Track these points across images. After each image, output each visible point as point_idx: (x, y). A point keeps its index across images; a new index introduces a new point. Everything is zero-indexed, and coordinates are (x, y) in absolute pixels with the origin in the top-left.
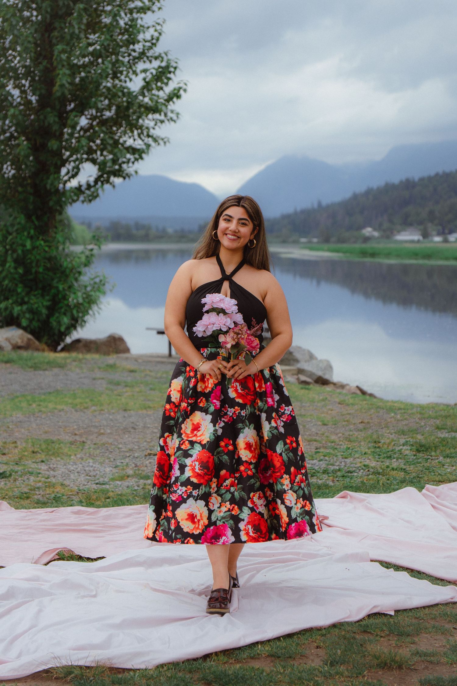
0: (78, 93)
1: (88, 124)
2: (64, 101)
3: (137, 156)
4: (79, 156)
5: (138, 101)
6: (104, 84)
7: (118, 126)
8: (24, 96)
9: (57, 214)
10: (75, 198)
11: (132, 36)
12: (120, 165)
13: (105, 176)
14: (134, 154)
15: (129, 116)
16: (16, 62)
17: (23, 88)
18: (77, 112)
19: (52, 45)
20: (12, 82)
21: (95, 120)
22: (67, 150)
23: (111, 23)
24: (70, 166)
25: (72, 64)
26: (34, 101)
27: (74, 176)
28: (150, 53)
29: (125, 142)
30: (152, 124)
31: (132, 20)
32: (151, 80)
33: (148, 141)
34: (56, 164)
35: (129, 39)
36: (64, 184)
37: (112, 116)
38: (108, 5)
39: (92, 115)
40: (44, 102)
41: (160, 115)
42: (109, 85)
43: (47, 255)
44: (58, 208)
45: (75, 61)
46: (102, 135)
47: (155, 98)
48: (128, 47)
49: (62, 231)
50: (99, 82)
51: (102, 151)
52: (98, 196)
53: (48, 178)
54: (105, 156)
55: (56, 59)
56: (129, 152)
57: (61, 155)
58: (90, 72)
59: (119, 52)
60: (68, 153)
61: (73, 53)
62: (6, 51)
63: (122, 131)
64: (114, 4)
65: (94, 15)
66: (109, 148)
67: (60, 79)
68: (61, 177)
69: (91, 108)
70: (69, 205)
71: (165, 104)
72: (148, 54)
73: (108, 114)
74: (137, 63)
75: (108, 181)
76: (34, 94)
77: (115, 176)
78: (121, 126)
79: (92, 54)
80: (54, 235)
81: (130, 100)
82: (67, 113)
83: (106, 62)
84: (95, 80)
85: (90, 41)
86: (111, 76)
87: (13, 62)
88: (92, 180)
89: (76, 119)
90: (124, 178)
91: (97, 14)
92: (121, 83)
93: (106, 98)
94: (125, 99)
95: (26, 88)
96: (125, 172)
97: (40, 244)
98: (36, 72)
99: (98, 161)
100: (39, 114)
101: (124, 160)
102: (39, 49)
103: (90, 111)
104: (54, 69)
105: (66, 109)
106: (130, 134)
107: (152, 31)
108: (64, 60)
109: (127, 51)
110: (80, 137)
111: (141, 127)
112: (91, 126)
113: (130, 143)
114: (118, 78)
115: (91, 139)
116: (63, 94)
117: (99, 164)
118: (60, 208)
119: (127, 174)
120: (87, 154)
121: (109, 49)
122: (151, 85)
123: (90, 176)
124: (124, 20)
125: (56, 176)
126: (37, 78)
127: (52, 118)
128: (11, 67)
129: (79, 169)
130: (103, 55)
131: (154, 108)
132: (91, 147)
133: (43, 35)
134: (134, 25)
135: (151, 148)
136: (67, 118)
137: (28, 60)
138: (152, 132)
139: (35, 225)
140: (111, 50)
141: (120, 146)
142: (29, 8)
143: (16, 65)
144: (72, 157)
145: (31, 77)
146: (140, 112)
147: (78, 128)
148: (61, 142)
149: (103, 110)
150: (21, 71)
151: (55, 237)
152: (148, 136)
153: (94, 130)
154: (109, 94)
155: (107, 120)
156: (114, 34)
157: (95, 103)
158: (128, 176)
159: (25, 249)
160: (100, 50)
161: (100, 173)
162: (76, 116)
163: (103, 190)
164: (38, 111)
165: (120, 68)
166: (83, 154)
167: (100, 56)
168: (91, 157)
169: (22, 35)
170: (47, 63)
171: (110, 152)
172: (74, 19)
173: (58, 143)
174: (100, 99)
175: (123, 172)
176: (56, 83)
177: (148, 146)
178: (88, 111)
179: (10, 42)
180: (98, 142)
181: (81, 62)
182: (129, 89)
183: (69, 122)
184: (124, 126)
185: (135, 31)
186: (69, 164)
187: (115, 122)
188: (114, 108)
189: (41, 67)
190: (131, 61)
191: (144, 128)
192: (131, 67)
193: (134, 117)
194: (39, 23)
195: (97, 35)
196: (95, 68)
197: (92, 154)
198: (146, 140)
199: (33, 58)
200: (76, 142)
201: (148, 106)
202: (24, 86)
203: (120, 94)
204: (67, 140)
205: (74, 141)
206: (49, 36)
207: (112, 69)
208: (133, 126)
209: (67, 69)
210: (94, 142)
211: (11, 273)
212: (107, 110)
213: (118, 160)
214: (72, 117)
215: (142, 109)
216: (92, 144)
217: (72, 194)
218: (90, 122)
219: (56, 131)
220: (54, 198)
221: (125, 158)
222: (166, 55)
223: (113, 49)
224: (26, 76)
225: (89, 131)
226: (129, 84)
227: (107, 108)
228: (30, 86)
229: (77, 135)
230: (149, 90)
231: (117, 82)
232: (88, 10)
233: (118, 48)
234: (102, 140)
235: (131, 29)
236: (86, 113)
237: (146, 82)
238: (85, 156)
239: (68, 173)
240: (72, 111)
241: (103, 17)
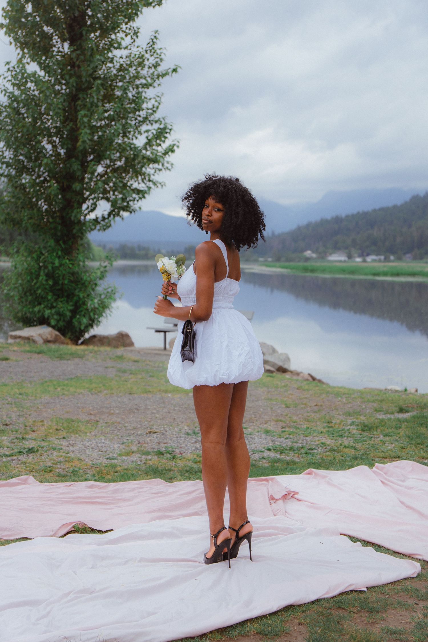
0: (96, 148)
1: (104, 171)
2: (85, 153)
3: (141, 196)
4: (96, 195)
5: (141, 154)
6: (116, 141)
7: (126, 173)
8: (55, 149)
9: (79, 239)
10: (93, 227)
11: (138, 105)
12: (128, 203)
13: (116, 210)
14: (138, 194)
15: (135, 165)
16: (49, 124)
17: (54, 144)
18: (95, 161)
19: (76, 111)
20: (46, 139)
21: (109, 168)
22: (87, 191)
23: (122, 95)
24: (89, 203)
25: (91, 125)
26: (63, 154)
27: (92, 211)
28: (151, 118)
29: (132, 185)
30: (152, 171)
31: (138, 93)
32: (152, 139)
33: (149, 184)
34: (79, 201)
35: (136, 107)
36: (85, 217)
37: (122, 165)
38: (120, 81)
39: (107, 164)
40: (70, 154)
41: (159, 164)
42: (120, 141)
43: (71, 271)
44: (80, 235)
45: (94, 124)
46: (114, 180)
47: (155, 152)
48: (134, 113)
49: (83, 252)
50: (112, 139)
51: (114, 191)
52: (110, 226)
53: (72, 212)
54: (116, 196)
55: (80, 122)
56: (134, 193)
57: (83, 194)
58: (106, 132)
59: (128, 117)
60: (88, 193)
61: (92, 117)
62: (41, 115)
63: (130, 177)
64: (125, 81)
65: (110, 90)
66: (120, 189)
67: (83, 136)
68: (83, 211)
69: (106, 159)
70: (88, 233)
71: (162, 157)
72: (150, 119)
73: (119, 164)
74: (141, 125)
75: (118, 214)
76: (62, 148)
77: (124, 210)
78: (129, 173)
79: (107, 118)
80: (76, 255)
81: (135, 153)
82: (88, 162)
83: (117, 125)
84: (109, 137)
85: (106, 108)
86: (121, 135)
87: (47, 124)
88: (106, 214)
89: (94, 167)
90: (131, 212)
91: (111, 88)
92: (129, 141)
93: (118, 151)
94: (132, 153)
95: (57, 144)
96: (132, 208)
97: (66, 263)
98: (64, 131)
99: (111, 199)
100: (66, 163)
101: (131, 198)
102: (67, 114)
103: (105, 161)
104: (78, 129)
105: (87, 159)
106: (136, 179)
107: (153, 101)
108: (86, 123)
109: (133, 116)
110: (97, 180)
111: (144, 174)
112: (106, 173)
113: (135, 185)
114: (127, 136)
115: (106, 183)
116: (85, 148)
117: (112, 202)
118: (81, 234)
119: (133, 210)
120: (102, 194)
121: (121, 114)
122: (152, 142)
123: (105, 211)
124: (132, 93)
125: (78, 210)
126: (65, 136)
127: (76, 166)
128: (45, 127)
129: (96, 205)
130: (116, 119)
131: (154, 160)
132: (106, 188)
133: (70, 104)
134: (140, 97)
135: (151, 190)
136: (87, 166)
137: (58, 123)
138: (152, 177)
139: (62, 247)
140: (121, 116)
141: (128, 188)
142: (60, 83)
143: (49, 126)
144: (91, 196)
145: (60, 135)
146: (143, 162)
147: (96, 174)
148: (83, 185)
149: (115, 160)
150: (53, 131)
151: (77, 257)
152: (150, 180)
153: (108, 175)
154: (120, 148)
155: (118, 168)
156: (124, 103)
157: (109, 155)
158: (134, 211)
159: (54, 266)
160: (113, 115)
161: (112, 209)
162: (95, 165)
163: (114, 221)
164: (66, 161)
165: (128, 128)
166: (99, 194)
167: (113, 120)
168: (105, 196)
169: (54, 103)
170: (73, 124)
171: (120, 193)
172: (94, 91)
173: (80, 185)
174: (113, 152)
175: (130, 207)
176: (79, 140)
177: (149, 188)
178: (104, 161)
179: (45, 108)
180: (111, 184)
181: (99, 124)
182: (135, 145)
183: (89, 169)
184: (131, 173)
185: (140, 101)
186: (89, 201)
187: (124, 170)
188: (123, 159)
189: (68, 128)
190: (137, 124)
191: (146, 175)
192: (137, 128)
193: (139, 166)
194: (67, 95)
195: (111, 104)
196: (109, 129)
197: (106, 194)
198: (148, 183)
199: (62, 121)
200: (94, 185)
201: (150, 158)
202: (55, 142)
203: (128, 148)
204: (87, 183)
205: (92, 184)
206: (74, 105)
207: (122, 130)
208: (138, 173)
209: (88, 129)
210: (108, 185)
211: (43, 285)
212: (118, 161)
213: (126, 198)
214: (91, 165)
215: (145, 161)
216: (106, 186)
217: (91, 224)
218: (105, 169)
219: (79, 176)
220: (77, 228)
221: (132, 197)
222: (164, 119)
223: (123, 114)
224: (56, 134)
225: (105, 177)
226: (135, 141)
227: (118, 159)
228: (60, 142)
229: (95, 179)
230: (151, 146)
231: (126, 139)
232: (105, 85)
233: (127, 114)
234: (114, 183)
235: (137, 100)
236: (102, 162)
237: (148, 139)
238: (101, 195)
239: (88, 208)
240: (91, 160)
241: (116, 90)
